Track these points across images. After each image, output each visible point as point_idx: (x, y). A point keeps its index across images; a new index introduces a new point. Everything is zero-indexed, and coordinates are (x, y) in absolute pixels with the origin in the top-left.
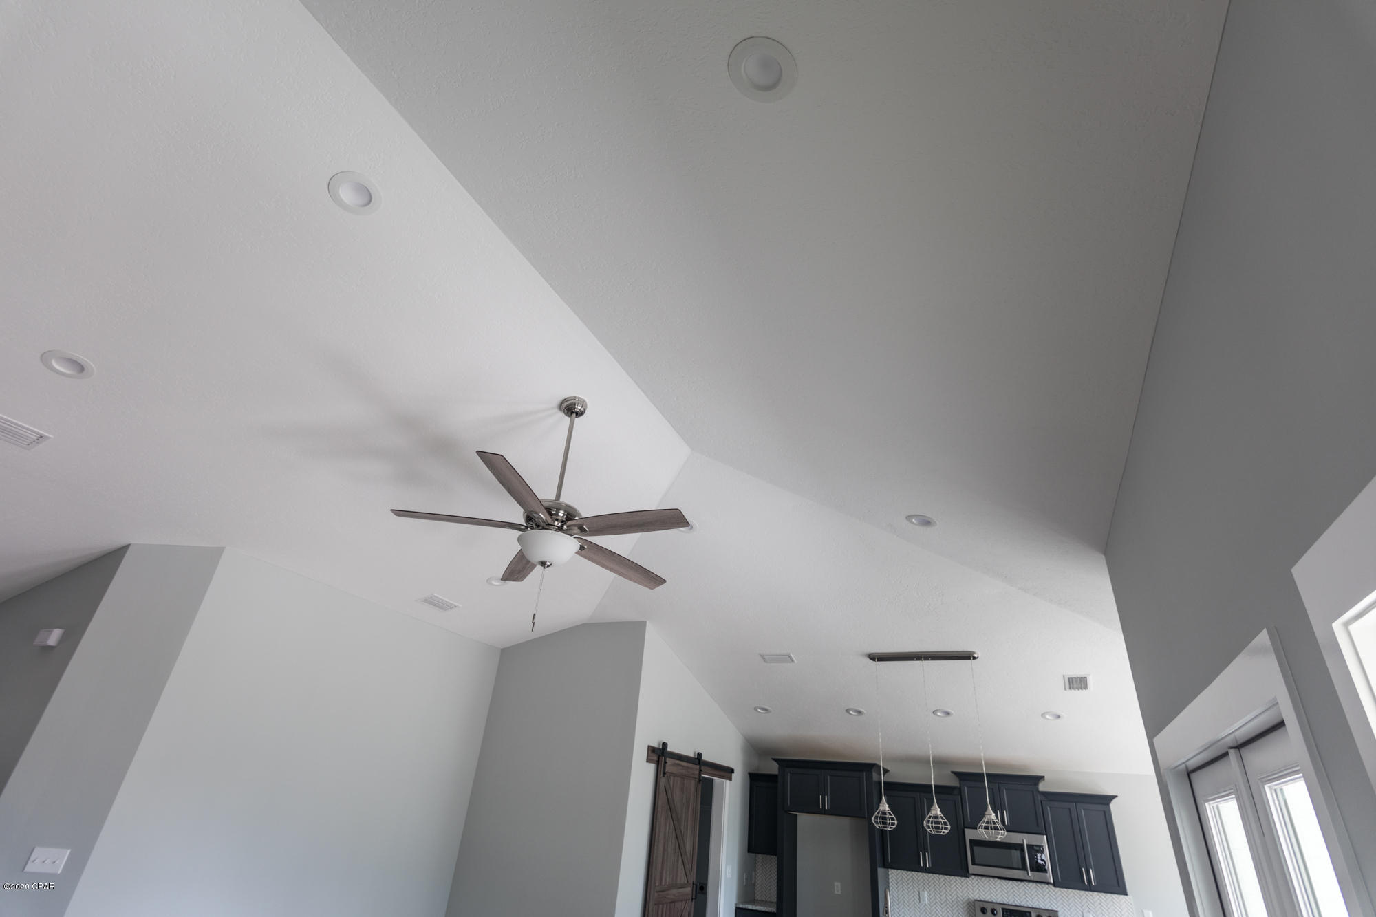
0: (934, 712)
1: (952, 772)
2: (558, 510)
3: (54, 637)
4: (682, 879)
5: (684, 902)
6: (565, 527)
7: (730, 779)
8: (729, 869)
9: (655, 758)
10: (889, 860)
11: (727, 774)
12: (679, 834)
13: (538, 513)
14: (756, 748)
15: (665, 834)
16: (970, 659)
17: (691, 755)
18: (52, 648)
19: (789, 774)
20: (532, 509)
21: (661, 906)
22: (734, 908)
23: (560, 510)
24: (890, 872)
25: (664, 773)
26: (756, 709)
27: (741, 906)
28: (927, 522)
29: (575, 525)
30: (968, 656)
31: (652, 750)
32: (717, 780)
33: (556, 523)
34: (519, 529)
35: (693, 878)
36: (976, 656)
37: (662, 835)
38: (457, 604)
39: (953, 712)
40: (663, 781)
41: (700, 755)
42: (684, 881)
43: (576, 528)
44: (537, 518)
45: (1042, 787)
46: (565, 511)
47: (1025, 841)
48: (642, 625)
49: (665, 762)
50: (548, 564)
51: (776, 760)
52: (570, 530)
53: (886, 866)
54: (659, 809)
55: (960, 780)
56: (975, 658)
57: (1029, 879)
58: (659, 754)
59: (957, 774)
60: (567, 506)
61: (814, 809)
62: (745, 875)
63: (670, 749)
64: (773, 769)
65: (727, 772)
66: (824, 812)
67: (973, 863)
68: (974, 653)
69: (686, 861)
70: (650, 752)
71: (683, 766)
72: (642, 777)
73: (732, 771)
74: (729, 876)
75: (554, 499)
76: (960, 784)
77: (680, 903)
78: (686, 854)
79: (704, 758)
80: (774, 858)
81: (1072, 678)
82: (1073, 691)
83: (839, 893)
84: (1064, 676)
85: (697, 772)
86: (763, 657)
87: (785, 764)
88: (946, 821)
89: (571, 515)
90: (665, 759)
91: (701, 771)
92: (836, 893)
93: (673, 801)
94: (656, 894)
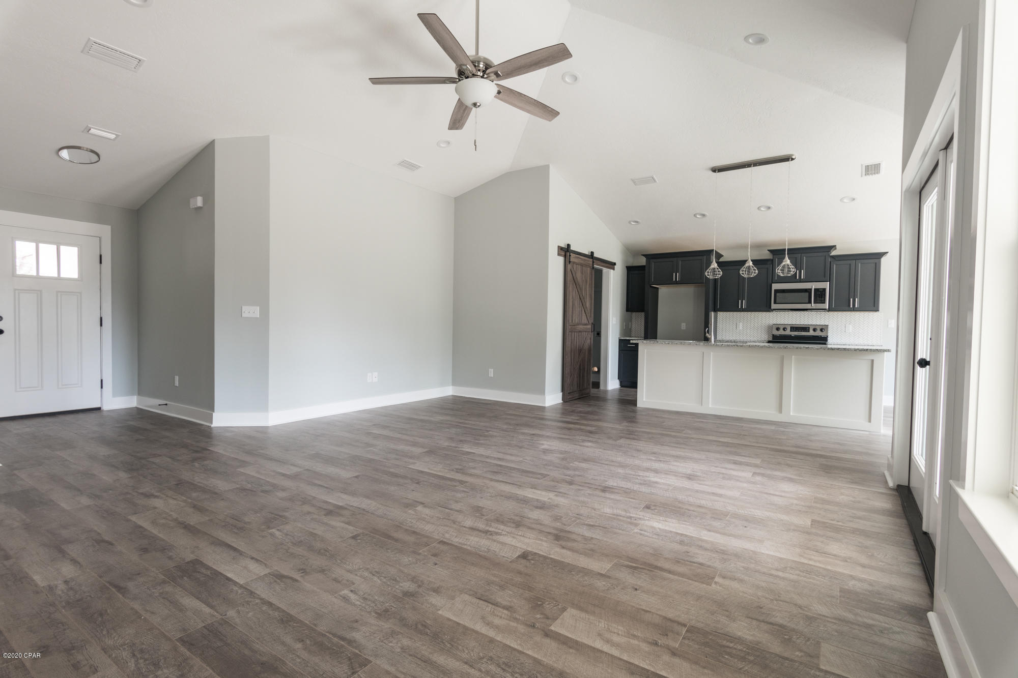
0: (759, 208)
1: (768, 250)
2: (479, 62)
3: (199, 201)
4: (584, 320)
5: (587, 333)
6: (485, 76)
7: (614, 269)
8: (615, 319)
9: (563, 253)
10: (718, 307)
11: (611, 266)
12: (582, 297)
13: (466, 65)
14: (630, 251)
15: (573, 296)
16: (789, 161)
17: (587, 253)
18: (200, 208)
19: (653, 263)
20: (461, 63)
21: (573, 333)
22: (618, 340)
23: (480, 62)
24: (718, 315)
25: (570, 262)
26: (630, 222)
27: (622, 338)
28: (761, 40)
29: (492, 72)
30: (787, 159)
31: (560, 249)
32: (605, 270)
33: (479, 73)
34: (454, 82)
35: (591, 321)
36: (793, 157)
37: (571, 297)
38: (421, 165)
39: (772, 206)
40: (569, 267)
41: (592, 253)
42: (586, 321)
43: (492, 74)
44: (466, 69)
45: (833, 253)
46: (484, 63)
47: (813, 287)
48: (547, 168)
49: (570, 256)
50: (478, 104)
51: (643, 255)
52: (489, 76)
53: (715, 310)
54: (568, 283)
55: (773, 255)
56: (792, 159)
57: (812, 308)
58: (565, 251)
59: (771, 251)
60: (485, 58)
61: (669, 282)
62: (624, 324)
63: (572, 248)
64: (642, 261)
65: (611, 265)
66: (676, 283)
67: (775, 303)
68: (793, 155)
69: (587, 312)
70: (559, 250)
71: (582, 259)
72: (556, 265)
73: (615, 264)
74: (614, 322)
75: (475, 54)
76: (773, 257)
77: (585, 333)
78: (586, 307)
79: (595, 255)
80: (643, 314)
81: (868, 166)
82: (867, 176)
83: (685, 328)
84: (862, 165)
85: (591, 263)
86: (633, 181)
87: (650, 257)
88: (755, 268)
89: (488, 66)
90: (570, 254)
91: (593, 262)
92: (682, 329)
93: (577, 279)
94: (570, 327)
